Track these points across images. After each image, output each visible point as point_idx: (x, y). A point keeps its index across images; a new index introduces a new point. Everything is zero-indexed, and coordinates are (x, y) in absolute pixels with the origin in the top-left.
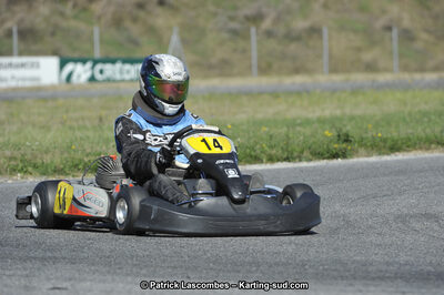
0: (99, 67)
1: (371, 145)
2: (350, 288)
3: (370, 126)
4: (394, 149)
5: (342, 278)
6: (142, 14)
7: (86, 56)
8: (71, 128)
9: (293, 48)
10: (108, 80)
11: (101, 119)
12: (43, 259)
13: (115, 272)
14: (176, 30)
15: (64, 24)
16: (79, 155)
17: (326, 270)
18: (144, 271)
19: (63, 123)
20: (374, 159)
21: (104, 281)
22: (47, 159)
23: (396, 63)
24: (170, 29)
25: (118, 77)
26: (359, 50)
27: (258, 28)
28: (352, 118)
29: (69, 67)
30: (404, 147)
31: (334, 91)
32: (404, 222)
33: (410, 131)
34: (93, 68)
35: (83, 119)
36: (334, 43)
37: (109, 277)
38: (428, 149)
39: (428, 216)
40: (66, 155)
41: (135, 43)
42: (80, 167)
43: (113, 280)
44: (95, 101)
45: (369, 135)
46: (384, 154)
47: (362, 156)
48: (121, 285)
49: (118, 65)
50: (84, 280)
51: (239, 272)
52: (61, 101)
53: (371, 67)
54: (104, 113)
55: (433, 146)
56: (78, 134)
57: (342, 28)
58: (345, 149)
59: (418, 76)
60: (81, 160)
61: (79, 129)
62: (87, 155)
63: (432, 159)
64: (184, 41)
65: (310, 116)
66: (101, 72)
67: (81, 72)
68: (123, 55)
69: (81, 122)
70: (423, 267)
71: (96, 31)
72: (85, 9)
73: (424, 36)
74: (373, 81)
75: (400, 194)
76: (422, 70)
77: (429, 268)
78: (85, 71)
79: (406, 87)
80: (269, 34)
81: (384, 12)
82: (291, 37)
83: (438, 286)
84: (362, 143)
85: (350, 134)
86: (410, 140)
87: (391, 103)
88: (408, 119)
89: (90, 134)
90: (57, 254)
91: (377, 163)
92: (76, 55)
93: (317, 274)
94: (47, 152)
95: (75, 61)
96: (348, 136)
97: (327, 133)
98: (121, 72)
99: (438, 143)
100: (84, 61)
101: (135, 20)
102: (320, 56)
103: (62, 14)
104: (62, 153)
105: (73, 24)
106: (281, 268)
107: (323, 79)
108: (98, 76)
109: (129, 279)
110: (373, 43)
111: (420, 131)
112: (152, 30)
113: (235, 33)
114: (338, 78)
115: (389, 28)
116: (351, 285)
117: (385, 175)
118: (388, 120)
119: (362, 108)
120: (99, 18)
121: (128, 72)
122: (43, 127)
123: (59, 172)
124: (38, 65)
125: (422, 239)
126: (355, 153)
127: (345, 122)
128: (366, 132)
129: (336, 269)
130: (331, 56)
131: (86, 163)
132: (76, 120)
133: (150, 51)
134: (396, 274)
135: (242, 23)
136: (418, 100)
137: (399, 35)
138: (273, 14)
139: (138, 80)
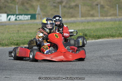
0: (18, 16)
1: (93, 37)
3: (92, 32)
4: (99, 38)
5: (85, 74)
6: (29, 2)
7: (14, 13)
8: (10, 33)
9: (71, 10)
10: (20, 20)
12: (3, 69)
14: (39, 6)
15: (8, 5)
16: (12, 41)
17: (80, 71)
18: (30, 72)
19: (8, 32)
20: (93, 41)
21: (19, 75)
22: (4, 42)
23: (99, 14)
24: (37, 6)
25: (23, 19)
26: (89, 11)
27: (61, 5)
28: (87, 30)
29: (9, 17)
30: (102, 37)
31: (82, 22)
32: (101, 58)
33: (103, 33)
35: (13, 31)
36: (82, 9)
37: (21, 74)
38: (108, 38)
39: (108, 56)
41: (28, 10)
42: (13, 44)
43: (22, 75)
44: (17, 26)
45: (92, 34)
46: (96, 39)
47: (90, 40)
48: (24, 76)
49: (23, 16)
50: (14, 75)
51: (56, 72)
52: (7, 26)
53: (92, 16)
54: (19, 29)
55: (110, 37)
56: (12, 35)
57: (84, 5)
59: (105, 18)
60: (13, 42)
61: (12, 33)
62: (14, 41)
63: (109, 40)
64: (41, 9)
65: (76, 29)
66: (18, 18)
67: (13, 18)
68: (24, 13)
69: (13, 32)
70: (107, 70)
71: (17, 6)
72: (14, 1)
73: (107, 7)
74: (93, 19)
75: (100, 50)
76: (107, 16)
77: (109, 70)
78: (14, 18)
80: (64, 7)
82: (71, 8)
83: (111, 76)
84: (90, 36)
85: (87, 34)
86: (103, 35)
87: (98, 25)
88: (102, 30)
89: (16, 35)
90: (6, 68)
92: (11, 13)
93: (78, 73)
94: (3, 40)
95: (11, 15)
96: (86, 34)
97: (80, 34)
98: (24, 18)
99: (111, 36)
100: (14, 15)
101: (27, 3)
102: (78, 13)
103: (7, 2)
104: (8, 40)
105: (10, 5)
106: (68, 71)
107: (80, 19)
108: (18, 19)
109: (26, 75)
110: (93, 9)
111: (106, 33)
112: (32, 6)
113: (55, 6)
114: (83, 19)
115: (97, 5)
117: (96, 45)
118: (97, 30)
119: (90, 27)
120: (18, 3)
121: (26, 18)
122: (2, 33)
123: (7, 45)
124: (1, 16)
125: (107, 63)
126: (88, 39)
127: (85, 31)
128: (91, 33)
129: (83, 71)
130: (81, 13)
131: (14, 43)
132: (12, 31)
133: (32, 12)
134: (99, 72)
135: (57, 4)
136: (105, 24)
137: (100, 7)
138: (66, 1)
139: (28, 20)
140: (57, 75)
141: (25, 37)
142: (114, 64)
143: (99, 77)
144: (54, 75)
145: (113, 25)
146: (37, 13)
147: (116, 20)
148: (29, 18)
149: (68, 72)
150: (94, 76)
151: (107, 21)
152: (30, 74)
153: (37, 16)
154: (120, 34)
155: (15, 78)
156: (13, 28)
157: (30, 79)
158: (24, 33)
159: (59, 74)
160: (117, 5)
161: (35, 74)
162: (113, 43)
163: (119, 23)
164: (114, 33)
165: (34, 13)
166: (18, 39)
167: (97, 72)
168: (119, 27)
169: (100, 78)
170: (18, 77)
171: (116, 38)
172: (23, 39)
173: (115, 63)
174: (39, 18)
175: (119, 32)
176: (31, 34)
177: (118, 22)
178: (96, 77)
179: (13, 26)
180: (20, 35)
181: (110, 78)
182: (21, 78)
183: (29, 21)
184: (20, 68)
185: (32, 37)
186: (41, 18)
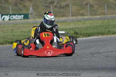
0: (11, 16)
1: (83, 35)
3: (83, 30)
4: (89, 35)
5: (77, 70)
6: (22, 2)
7: (8, 13)
8: (4, 32)
9: (62, 10)
10: (14, 20)
11: (12, 30)
14: (31, 6)
15: (2, 5)
16: (7, 39)
17: (73, 68)
18: (25, 69)
20: (84, 38)
21: (15, 72)
23: (89, 13)
25: (16, 19)
26: (79, 10)
27: (53, 5)
28: (78, 28)
30: (92, 35)
31: (73, 21)
32: (92, 55)
33: (93, 31)
34: (10, 16)
35: (8, 30)
36: (73, 8)
37: (16, 71)
38: (98, 36)
39: (98, 53)
40: (4, 39)
41: (21, 10)
43: (17, 72)
44: (11, 25)
46: (86, 37)
47: (81, 38)
48: (19, 73)
49: (16, 16)
50: (9, 72)
51: (50, 69)
52: (2, 25)
53: (82, 15)
54: (13, 28)
55: (99, 35)
56: (7, 34)
57: (75, 5)
58: (77, 36)
59: (95, 17)
60: (7, 41)
61: (7, 32)
62: (9, 39)
63: (99, 38)
64: (33, 9)
65: (67, 28)
66: (12, 17)
67: (7, 18)
68: (18, 13)
70: (98, 66)
71: (10, 7)
72: (7, 1)
73: (96, 6)
74: (83, 18)
75: (91, 47)
76: (96, 15)
78: (8, 18)
79: (92, 20)
80: (56, 7)
82: (61, 7)
85: (78, 32)
86: (93, 33)
87: (88, 24)
88: (93, 28)
89: (10, 34)
91: (85, 39)
92: (5, 13)
93: (70, 69)
95: (5, 15)
96: (77, 32)
97: (72, 32)
100: (7, 15)
101: (20, 4)
102: (69, 12)
103: (1, 3)
106: (61, 67)
107: (70, 18)
108: (11, 19)
109: (21, 71)
110: (83, 8)
111: (96, 31)
112: (25, 6)
113: (47, 6)
114: (74, 18)
115: (87, 4)
116: (79, 71)
117: (87, 42)
118: (87, 28)
119: (80, 25)
120: (11, 3)
123: (2, 44)
125: (97, 59)
126: (79, 37)
127: (76, 29)
128: (82, 32)
129: (75, 68)
130: (72, 12)
131: (9, 41)
132: (6, 30)
133: (24, 12)
134: (91, 68)
135: (49, 4)
136: (95, 23)
137: (89, 6)
138: (57, 2)
139: (22, 19)
140: (51, 71)
141: (19, 35)
142: (105, 60)
143: (90, 72)
144: (48, 72)
145: (102, 24)
146: (30, 13)
147: (104, 19)
148: (23, 18)
149: (61, 69)
151: (97, 19)
152: (25, 70)
153: (29, 16)
154: (109, 32)
155: (11, 75)
156: (7, 27)
157: (25, 75)
158: (18, 32)
159: (52, 70)
160: (106, 5)
161: (30, 70)
162: (103, 41)
163: (108, 21)
164: (103, 31)
165: (27, 13)
166: (12, 38)
168: (108, 25)
169: (92, 74)
170: (14, 73)
171: (106, 35)
172: (17, 38)
174: (32, 18)
175: (108, 30)
176: (25, 32)
177: (106, 21)
178: (88, 73)
179: (7, 25)
180: (14, 34)
181: (102, 74)
182: (17, 75)
183: (22, 20)
184: (15, 65)
185: (25, 36)
186: (33, 18)
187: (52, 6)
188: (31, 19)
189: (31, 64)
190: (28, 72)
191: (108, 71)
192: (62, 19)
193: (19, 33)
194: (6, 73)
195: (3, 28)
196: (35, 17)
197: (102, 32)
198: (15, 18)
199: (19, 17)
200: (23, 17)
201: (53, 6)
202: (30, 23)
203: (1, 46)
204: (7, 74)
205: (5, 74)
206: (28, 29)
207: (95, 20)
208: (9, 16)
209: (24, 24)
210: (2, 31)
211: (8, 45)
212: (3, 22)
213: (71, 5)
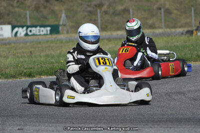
0: (29, 29)
2: (146, 126)
6: (48, 5)
7: (23, 24)
8: (18, 57)
9: (117, 18)
10: (34, 35)
11: (31, 53)
13: (40, 122)
14: (64, 12)
15: (13, 10)
16: (22, 69)
17: (135, 118)
21: (35, 126)
22: (8, 71)
23: (163, 24)
24: (61, 11)
25: (38, 33)
26: (146, 19)
27: (101, 10)
29: (16, 29)
32: (169, 96)
34: (27, 29)
35: (23, 53)
37: (38, 124)
39: (180, 93)
40: (16, 69)
41: (45, 18)
42: (23, 74)
44: (28, 44)
48: (43, 127)
49: (38, 28)
50: (25, 125)
52: (13, 45)
53: (152, 27)
54: (32, 50)
56: (21, 60)
57: (139, 9)
59: (173, 30)
60: (23, 71)
61: (21, 57)
62: (25, 69)
64: (67, 17)
66: (31, 31)
67: (22, 32)
68: (40, 23)
70: (179, 116)
71: (28, 12)
72: (22, 3)
73: (175, 12)
75: (167, 83)
76: (175, 27)
77: (181, 116)
78: (23, 31)
79: (168, 35)
80: (106, 12)
81: (157, 1)
82: (116, 14)
83: (186, 125)
87: (162, 42)
89: (27, 59)
92: (19, 24)
93: (131, 120)
94: (7, 68)
95: (19, 27)
100: (23, 27)
101: (45, 7)
103: (12, 6)
104: (14, 68)
105: (17, 10)
108: (29, 33)
109: (47, 124)
110: (152, 16)
112: (53, 12)
113: (90, 12)
115: (160, 9)
116: (146, 125)
120: (29, 7)
122: (5, 57)
123: (13, 77)
124: (2, 29)
125: (178, 103)
129: (139, 118)
131: (25, 73)
132: (20, 53)
133: (52, 21)
134: (167, 119)
135: (93, 8)
136: (174, 41)
137: (164, 12)
138: (108, 4)
139: (47, 34)
141: (43, 62)
145: (186, 42)
146: (61, 23)
148: (49, 32)
150: (158, 125)
151: (177, 35)
152: (53, 123)
153: (60, 28)
154: (198, 56)
155: (29, 130)
156: (22, 48)
157: (53, 131)
159: (99, 122)
160: (193, 9)
161: (62, 123)
163: (197, 38)
165: (56, 23)
166: (31, 66)
167: (162, 118)
168: (197, 45)
169: (168, 129)
172: (39, 66)
173: (192, 104)
174: (65, 32)
175: (196, 52)
176: (53, 57)
177: (194, 37)
178: (161, 127)
179: (22, 45)
180: (34, 59)
181: (185, 129)
182: (39, 130)
183: (48, 36)
184: (36, 113)
185: (54, 63)
186: (68, 32)
187: (100, 12)
188: (63, 33)
189: (63, 112)
190: (57, 125)
191: (196, 124)
192: (117, 35)
193: (42, 58)
194: (21, 126)
195: (16, 50)
196: (70, 30)
197: (187, 57)
198: (36, 32)
199: (43, 31)
200: (50, 30)
201: (102, 12)
202: (61, 41)
203: (11, 80)
204: (22, 129)
205: (19, 129)
206: (58, 51)
207: (175, 36)
208: (25, 28)
209: (52, 42)
210: (13, 55)
211: (23, 79)
212: (16, 38)
213: (133, 9)
